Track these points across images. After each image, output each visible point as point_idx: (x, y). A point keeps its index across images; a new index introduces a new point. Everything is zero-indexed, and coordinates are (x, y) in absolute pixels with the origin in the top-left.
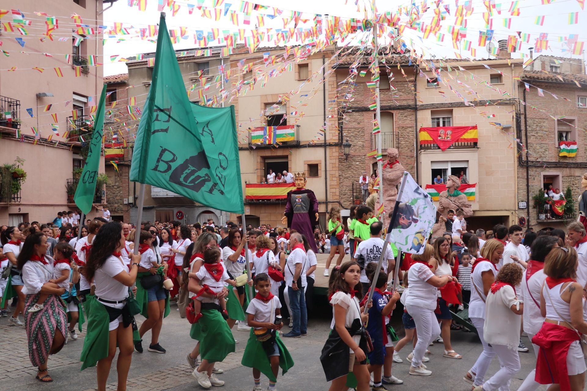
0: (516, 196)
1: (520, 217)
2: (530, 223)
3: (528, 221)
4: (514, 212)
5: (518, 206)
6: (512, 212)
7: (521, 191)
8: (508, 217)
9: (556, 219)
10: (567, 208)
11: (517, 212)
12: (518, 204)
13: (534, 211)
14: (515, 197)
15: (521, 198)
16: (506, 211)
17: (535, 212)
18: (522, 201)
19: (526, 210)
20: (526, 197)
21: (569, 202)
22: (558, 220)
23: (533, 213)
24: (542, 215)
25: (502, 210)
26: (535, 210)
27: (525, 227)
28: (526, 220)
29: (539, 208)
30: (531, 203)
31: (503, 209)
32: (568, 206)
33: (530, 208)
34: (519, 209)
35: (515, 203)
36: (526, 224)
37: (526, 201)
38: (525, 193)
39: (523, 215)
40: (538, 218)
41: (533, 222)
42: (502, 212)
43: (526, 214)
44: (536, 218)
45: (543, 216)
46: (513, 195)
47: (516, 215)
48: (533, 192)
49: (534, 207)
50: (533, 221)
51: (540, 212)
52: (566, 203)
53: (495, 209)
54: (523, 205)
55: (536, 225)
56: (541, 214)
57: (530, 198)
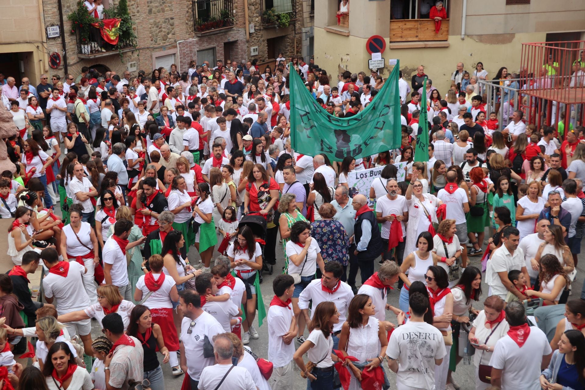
0: (42, 18)
1: (51, 54)
2: (68, 61)
3: (65, 58)
4: (40, 45)
5: (47, 34)
6: (36, 45)
7: (49, 7)
8: (31, 53)
9: (107, 50)
10: (123, 32)
11: (45, 45)
12: (46, 30)
13: (72, 40)
14: (40, 18)
15: (49, 19)
16: (26, 45)
17: (74, 42)
18: (52, 25)
19: (60, 40)
20: (58, 17)
21: (125, 21)
22: (111, 53)
23: (71, 44)
24: (86, 46)
25: (19, 43)
26: (74, 37)
27: (61, 69)
28: (61, 56)
29: (80, 35)
30: (67, 27)
31: (21, 40)
32: (124, 29)
33: (65, 35)
34: (48, 38)
35: (41, 30)
36: (62, 63)
37: (59, 23)
38: (56, 10)
39: (56, 49)
40: (80, 52)
41: (72, 59)
42: (20, 45)
43: (60, 46)
44: (76, 51)
45: (86, 49)
46: (35, 15)
47: (45, 51)
48: (68, 7)
49: (72, 34)
50: (73, 57)
51: (81, 42)
52: (121, 23)
53: (7, 41)
54: (54, 31)
55: (78, 62)
56: (84, 44)
57: (65, 18)
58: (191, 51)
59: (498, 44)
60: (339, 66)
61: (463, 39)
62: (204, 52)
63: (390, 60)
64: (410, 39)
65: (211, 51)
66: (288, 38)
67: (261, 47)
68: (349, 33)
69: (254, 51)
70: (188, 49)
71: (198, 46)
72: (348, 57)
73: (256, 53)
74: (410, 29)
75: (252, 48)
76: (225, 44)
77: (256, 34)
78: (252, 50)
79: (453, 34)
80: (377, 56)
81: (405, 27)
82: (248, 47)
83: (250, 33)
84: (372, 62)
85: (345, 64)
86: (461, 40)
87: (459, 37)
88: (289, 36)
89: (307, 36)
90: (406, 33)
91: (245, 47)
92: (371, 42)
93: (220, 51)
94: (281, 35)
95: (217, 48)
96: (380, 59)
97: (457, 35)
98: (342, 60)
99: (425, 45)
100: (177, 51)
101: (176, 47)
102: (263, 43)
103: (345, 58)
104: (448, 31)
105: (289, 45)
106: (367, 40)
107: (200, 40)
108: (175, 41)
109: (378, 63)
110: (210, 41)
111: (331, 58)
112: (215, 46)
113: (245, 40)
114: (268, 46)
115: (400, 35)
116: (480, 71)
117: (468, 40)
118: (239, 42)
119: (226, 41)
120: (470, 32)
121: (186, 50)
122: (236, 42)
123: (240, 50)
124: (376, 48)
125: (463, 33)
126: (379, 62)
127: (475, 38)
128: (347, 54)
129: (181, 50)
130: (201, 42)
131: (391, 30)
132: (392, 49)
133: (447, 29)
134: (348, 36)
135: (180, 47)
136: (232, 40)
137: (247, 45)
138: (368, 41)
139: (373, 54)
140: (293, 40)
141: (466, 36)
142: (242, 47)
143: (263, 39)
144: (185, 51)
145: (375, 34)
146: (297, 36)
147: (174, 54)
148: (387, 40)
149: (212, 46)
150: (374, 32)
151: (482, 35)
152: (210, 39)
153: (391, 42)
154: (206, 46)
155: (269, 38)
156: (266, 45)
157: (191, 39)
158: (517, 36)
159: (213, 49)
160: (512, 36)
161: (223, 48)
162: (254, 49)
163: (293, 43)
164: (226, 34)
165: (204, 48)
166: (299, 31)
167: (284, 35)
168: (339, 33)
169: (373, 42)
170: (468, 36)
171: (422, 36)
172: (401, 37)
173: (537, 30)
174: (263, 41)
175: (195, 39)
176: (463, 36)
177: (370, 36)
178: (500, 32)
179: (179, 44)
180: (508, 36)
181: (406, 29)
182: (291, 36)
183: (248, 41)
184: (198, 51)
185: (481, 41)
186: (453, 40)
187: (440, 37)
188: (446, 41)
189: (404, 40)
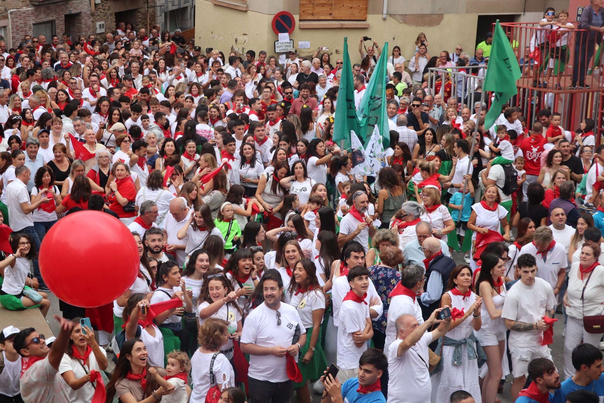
58: (25, 24)
59: (424, 26)
60: (232, 48)
61: (385, 19)
62: (40, 26)
63: (300, 43)
64: (322, 18)
65: (49, 25)
66: (140, 13)
67: (109, 22)
68: (248, 7)
69: (100, 28)
70: (22, 21)
71: (34, 18)
72: (245, 37)
73: (103, 30)
74: (323, 5)
75: (98, 24)
76: (66, 16)
77: (102, 5)
78: (98, 27)
79: (374, 13)
80: (284, 37)
81: (317, 2)
82: (93, 22)
83: (95, 4)
84: (279, 45)
85: (240, 47)
86: (382, 20)
87: (380, 17)
88: (140, 10)
89: (161, 12)
90: (318, 9)
91: (89, 22)
92: (277, 20)
93: (60, 26)
94: (131, 8)
95: (57, 21)
96: (288, 40)
97: (378, 13)
98: (236, 41)
99: (342, 24)
100: (9, 22)
101: (6, 17)
102: (110, 18)
103: (241, 38)
104: (366, 9)
105: (140, 22)
106: (273, 16)
107: (36, 10)
108: (6, 10)
109: (285, 46)
110: (49, 11)
111: (220, 38)
112: (54, 18)
113: (89, 12)
114: (116, 22)
115: (311, 12)
116: (397, 57)
117: (390, 20)
118: (83, 15)
119: (67, 13)
120: (392, 12)
121: (20, 22)
122: (78, 14)
123: (83, 26)
124: (284, 27)
125: (385, 12)
126: (287, 44)
127: (398, 18)
128: (244, 34)
129: (13, 22)
130: (37, 13)
131: (301, 5)
132: (301, 29)
133: (365, 6)
134: (246, 11)
135: (12, 18)
136: (74, 12)
137: (92, 19)
138: (274, 18)
139: (279, 34)
140: (145, 15)
141: (388, 16)
142: (86, 21)
143: (110, 12)
144: (18, 24)
145: (281, 10)
146: (150, 10)
147: (5, 27)
148: (296, 18)
149: (51, 18)
150: (280, 7)
151: (406, 15)
152: (48, 8)
153: (300, 20)
154: (43, 18)
155: (118, 11)
156: (115, 20)
157: (25, 9)
158: (446, 17)
159: (52, 22)
160: (441, 16)
161: (63, 22)
162: (100, 25)
163: (145, 19)
164: (67, 4)
165: (41, 21)
166: (152, 4)
167: (135, 8)
168: (233, 7)
169: (280, 19)
170: (391, 15)
171: (336, 14)
172: (312, 14)
173: (468, 11)
174: (111, 15)
175: (30, 9)
176: (384, 16)
177: (276, 13)
178: (427, 11)
179: (11, 13)
180: (436, 17)
181: (318, 5)
182: (143, 10)
183: (92, 15)
184: (34, 24)
185: (405, 22)
186: (372, 20)
187: (358, 16)
188: (365, 20)
189: (316, 18)
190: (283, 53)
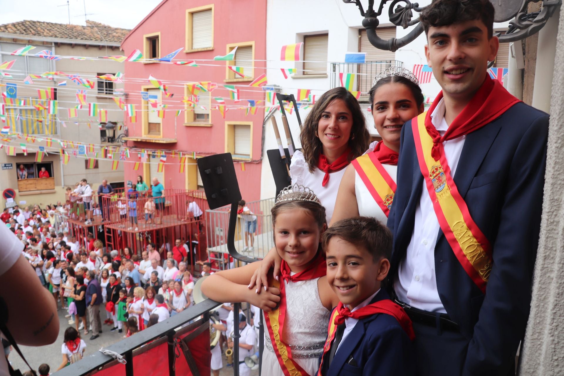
61: (63, 188)
63: (20, 202)
64: (32, 189)
74: (31, 184)
79: (57, 185)
80: (10, 201)
81: (27, 183)
84: (8, 204)
87: (61, 187)
90: (28, 186)
92: (5, 193)
96: (13, 201)
97: (59, 186)
99: (42, 192)
104: (54, 184)
106: (3, 191)
115: (24, 188)
124: (10, 196)
125: (63, 184)
126: (12, 203)
131: (18, 185)
132: (21, 196)
139: (8, 199)
145: (8, 188)
148: (16, 191)
150: (8, 186)
153: (19, 192)
169: (7, 192)
171: (39, 188)
176: (63, 186)
177: (5, 189)
181: (28, 184)
186: (57, 189)
187: (50, 187)
188: (54, 189)
189: (28, 190)
190: (10, 208)
